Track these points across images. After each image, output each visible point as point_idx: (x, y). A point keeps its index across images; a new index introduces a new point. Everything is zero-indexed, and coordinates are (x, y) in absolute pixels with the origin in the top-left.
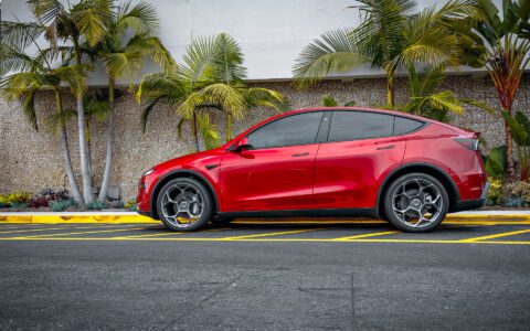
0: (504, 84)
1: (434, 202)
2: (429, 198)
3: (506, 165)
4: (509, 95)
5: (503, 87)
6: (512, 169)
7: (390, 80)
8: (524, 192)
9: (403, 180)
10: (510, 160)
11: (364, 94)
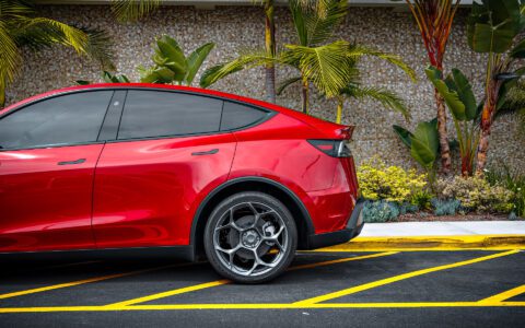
0: (431, 27)
1: (275, 237)
2: (271, 229)
3: (439, 149)
4: (438, 44)
5: (431, 33)
6: (447, 155)
7: (269, 12)
8: (459, 193)
9: (230, 203)
10: (443, 142)
11: (231, 29)
